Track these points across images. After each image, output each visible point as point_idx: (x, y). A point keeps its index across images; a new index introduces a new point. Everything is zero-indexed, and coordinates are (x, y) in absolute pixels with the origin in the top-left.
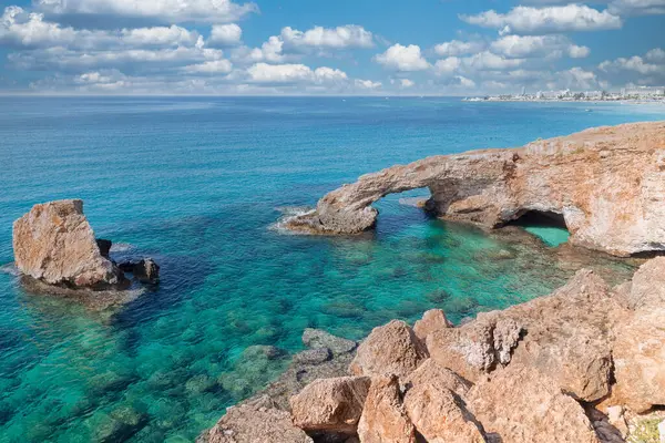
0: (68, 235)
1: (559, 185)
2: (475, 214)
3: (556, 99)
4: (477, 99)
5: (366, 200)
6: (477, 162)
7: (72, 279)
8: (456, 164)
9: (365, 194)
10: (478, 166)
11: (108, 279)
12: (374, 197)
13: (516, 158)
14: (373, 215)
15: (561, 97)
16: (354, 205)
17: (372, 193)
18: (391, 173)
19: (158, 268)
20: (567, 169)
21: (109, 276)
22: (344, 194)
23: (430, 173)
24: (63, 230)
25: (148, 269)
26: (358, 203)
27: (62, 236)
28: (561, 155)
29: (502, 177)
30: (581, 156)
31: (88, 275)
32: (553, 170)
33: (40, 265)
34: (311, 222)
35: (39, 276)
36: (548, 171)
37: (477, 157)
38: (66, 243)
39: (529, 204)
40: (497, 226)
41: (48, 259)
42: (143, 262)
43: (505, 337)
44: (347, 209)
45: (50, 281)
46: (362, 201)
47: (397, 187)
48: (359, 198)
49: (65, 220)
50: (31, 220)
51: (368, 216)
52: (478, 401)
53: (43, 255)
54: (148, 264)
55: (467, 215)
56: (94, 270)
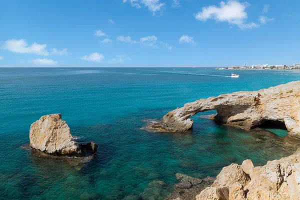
0: (58, 131)
1: (282, 108)
2: (241, 122)
3: (261, 69)
4: (223, 69)
5: (188, 115)
6: (241, 97)
7: (60, 151)
8: (231, 98)
9: (187, 113)
10: (242, 99)
11: (77, 151)
12: (192, 114)
13: (259, 95)
14: (191, 123)
15: (264, 68)
16: (182, 118)
17: (191, 112)
18: (200, 103)
19: (97, 146)
20: (285, 100)
21: (78, 149)
22: (177, 113)
23: (219, 102)
24: (56, 128)
25: (93, 147)
26: (184, 117)
27: (55, 131)
28: (282, 94)
29: (254, 104)
30: (292, 94)
31: (68, 149)
32: (279, 101)
33: (45, 144)
34: (163, 126)
35: (44, 149)
36: (276, 101)
37: (242, 95)
38: (57, 134)
39: (267, 117)
40: (252, 128)
41: (49, 141)
42: (90, 144)
43: (285, 169)
44: (178, 120)
45: (49, 152)
46: (186, 116)
47: (203, 109)
48: (184, 115)
49: (57, 123)
50: (40, 123)
51: (189, 123)
52: (285, 193)
53: (46, 140)
54: (93, 145)
55: (236, 123)
56: (71, 147)
